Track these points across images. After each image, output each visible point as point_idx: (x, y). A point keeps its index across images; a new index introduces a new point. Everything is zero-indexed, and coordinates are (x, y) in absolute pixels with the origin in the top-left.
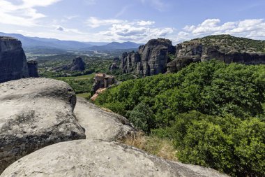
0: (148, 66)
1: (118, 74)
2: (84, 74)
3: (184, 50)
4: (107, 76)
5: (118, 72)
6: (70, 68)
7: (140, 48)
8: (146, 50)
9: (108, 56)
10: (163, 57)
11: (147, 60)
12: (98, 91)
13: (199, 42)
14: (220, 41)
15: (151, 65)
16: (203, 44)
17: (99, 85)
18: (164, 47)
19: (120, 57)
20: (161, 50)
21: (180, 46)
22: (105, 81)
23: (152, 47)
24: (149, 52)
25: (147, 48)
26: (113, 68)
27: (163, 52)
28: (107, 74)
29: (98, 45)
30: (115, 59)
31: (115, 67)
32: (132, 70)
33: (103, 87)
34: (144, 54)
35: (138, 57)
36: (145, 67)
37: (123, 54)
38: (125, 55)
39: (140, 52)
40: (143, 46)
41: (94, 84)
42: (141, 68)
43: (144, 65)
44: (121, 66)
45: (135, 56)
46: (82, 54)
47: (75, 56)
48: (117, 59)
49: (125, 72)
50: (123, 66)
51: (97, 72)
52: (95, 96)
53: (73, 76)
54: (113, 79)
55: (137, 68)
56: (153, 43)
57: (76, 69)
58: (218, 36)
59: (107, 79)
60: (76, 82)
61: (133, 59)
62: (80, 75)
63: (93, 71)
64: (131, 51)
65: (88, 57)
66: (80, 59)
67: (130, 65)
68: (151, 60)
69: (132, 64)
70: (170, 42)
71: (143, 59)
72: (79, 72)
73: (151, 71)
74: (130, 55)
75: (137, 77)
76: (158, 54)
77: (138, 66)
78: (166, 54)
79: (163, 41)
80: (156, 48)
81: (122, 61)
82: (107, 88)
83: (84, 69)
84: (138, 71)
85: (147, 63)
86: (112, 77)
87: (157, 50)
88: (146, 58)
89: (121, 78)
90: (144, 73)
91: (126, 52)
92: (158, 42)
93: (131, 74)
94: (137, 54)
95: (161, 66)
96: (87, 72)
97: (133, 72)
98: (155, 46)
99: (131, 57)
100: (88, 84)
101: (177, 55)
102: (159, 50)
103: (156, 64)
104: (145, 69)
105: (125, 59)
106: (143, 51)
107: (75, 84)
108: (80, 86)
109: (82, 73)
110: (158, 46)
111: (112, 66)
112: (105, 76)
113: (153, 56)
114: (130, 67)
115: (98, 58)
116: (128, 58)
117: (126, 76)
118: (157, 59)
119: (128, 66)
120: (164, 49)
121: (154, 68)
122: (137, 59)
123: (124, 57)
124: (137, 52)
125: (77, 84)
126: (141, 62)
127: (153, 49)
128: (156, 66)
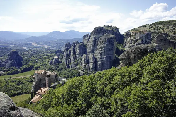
0: (95, 58)
1: (61, 70)
2: (22, 72)
3: (132, 38)
4: (49, 73)
5: (60, 67)
6: (4, 65)
7: (85, 37)
8: (92, 39)
9: (49, 49)
10: (110, 47)
11: (93, 51)
12: (39, 91)
13: (148, 29)
14: (168, 28)
15: (98, 57)
16: (152, 31)
17: (40, 84)
18: (112, 36)
19: (63, 49)
20: (109, 40)
21: (128, 34)
22: (47, 79)
23: (98, 35)
24: (95, 42)
25: (92, 36)
26: (55, 63)
27: (110, 42)
28: (49, 70)
29: (36, 36)
30: (57, 52)
31: (57, 62)
32: (77, 64)
33: (45, 86)
34: (89, 44)
35: (83, 48)
36: (91, 60)
37: (66, 46)
38: (68, 46)
39: (85, 43)
40: (87, 35)
41: (34, 83)
42: (87, 62)
43: (91, 57)
44: (64, 60)
45: (80, 47)
46: (18, 47)
47: (10, 49)
48: (59, 52)
49: (69, 67)
50: (67, 60)
51: (37, 69)
52: (36, 97)
53: (8, 74)
54: (56, 76)
55: (83, 61)
56: (99, 31)
57: (12, 65)
58: (167, 22)
59: (49, 76)
60: (13, 82)
61: (77, 50)
62: (17, 73)
63: (32, 67)
64: (75, 42)
65: (25, 51)
66: (16, 53)
67: (75, 58)
68: (98, 51)
69: (77, 56)
70: (118, 30)
71: (88, 51)
72: (16, 69)
73: (98, 65)
74: (74, 47)
75: (83, 72)
76: (105, 44)
77: (83, 59)
78: (114, 44)
79: (109, 29)
80: (103, 37)
81: (65, 53)
82: (49, 87)
83: (21, 65)
84: (84, 64)
85: (93, 55)
86: (55, 73)
87: (104, 39)
88: (92, 49)
89: (65, 75)
90: (91, 67)
91: (69, 43)
92: (105, 30)
93: (76, 69)
94: (81, 45)
95: (109, 58)
96: (24, 68)
97: (78, 67)
98: (101, 35)
99: (75, 48)
100: (27, 84)
101: (125, 45)
102: (106, 39)
103: (103, 56)
104: (91, 62)
105: (68, 51)
106: (88, 41)
107: (11, 84)
108: (18, 86)
109: (19, 70)
110: (105, 35)
111: (54, 61)
112: (47, 73)
113: (99, 47)
114: (74, 60)
115: (37, 51)
116: (71, 49)
117: (70, 71)
118: (104, 50)
119: (72, 59)
120: (111, 38)
121: (101, 61)
122: (81, 50)
123: (67, 49)
124: (81, 43)
125: (14, 84)
126: (87, 54)
127: (99, 38)
128: (104, 58)
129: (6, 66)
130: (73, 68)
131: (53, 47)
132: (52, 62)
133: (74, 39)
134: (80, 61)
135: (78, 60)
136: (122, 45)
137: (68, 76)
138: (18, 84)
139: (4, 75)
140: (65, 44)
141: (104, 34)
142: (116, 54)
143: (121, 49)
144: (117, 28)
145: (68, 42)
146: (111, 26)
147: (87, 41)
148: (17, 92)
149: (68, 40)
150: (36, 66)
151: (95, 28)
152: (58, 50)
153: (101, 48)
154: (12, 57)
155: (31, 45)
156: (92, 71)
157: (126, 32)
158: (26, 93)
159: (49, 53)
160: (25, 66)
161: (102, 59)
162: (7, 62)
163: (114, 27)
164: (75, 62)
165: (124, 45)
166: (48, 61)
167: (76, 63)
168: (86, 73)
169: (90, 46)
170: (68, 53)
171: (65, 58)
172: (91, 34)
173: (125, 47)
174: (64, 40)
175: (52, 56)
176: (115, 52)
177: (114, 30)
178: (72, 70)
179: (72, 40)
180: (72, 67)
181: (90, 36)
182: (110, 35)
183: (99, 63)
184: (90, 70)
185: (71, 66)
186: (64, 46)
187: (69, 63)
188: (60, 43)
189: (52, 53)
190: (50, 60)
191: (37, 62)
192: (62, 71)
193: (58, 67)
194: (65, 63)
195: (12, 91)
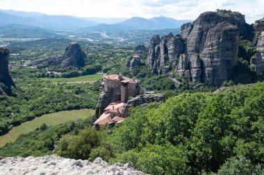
0: (201, 62)
1: (143, 76)
2: (84, 74)
4: (126, 80)
5: (142, 71)
6: (60, 62)
7: (183, 27)
8: (195, 31)
9: (126, 42)
10: (229, 45)
11: (197, 50)
12: (110, 107)
15: (206, 60)
17: (112, 97)
18: (231, 26)
19: (147, 44)
20: (226, 33)
21: (261, 25)
22: (123, 89)
23: (206, 26)
24: (202, 35)
25: (197, 27)
26: (134, 65)
27: (229, 36)
28: (125, 74)
29: (107, 23)
30: (137, 48)
31: (138, 64)
32: (170, 69)
33: (118, 100)
34: (192, 39)
35: (181, 45)
36: (194, 65)
37: (153, 39)
38: (156, 40)
39: (184, 36)
40: (188, 24)
41: (102, 94)
42: (188, 66)
43: (193, 59)
44: (148, 61)
45: (175, 43)
46: (80, 39)
47: (70, 41)
48: (141, 48)
49: (156, 72)
50: (153, 61)
51: (105, 71)
52: (104, 117)
53: (64, 76)
54: (137, 86)
55: (180, 65)
56: (209, 18)
57: (71, 64)
59: (126, 85)
60: (69, 88)
61: (171, 47)
62: (76, 75)
63: (98, 69)
64: (166, 34)
65: (90, 44)
66: (77, 46)
67: (166, 59)
68: (206, 51)
69: (170, 56)
70: (242, 17)
71: (189, 49)
72: (75, 70)
73: (206, 72)
74: (166, 41)
75: (179, 83)
76: (219, 39)
77: (180, 61)
78: (235, 40)
79: (227, 15)
80: (215, 29)
81: (151, 51)
82: (125, 102)
83: (83, 65)
84: (181, 70)
85: (198, 57)
86: (136, 81)
87: (217, 31)
88: (195, 46)
89: (149, 84)
90: (194, 75)
91: (158, 36)
92: (219, 17)
93: (167, 76)
94: (178, 39)
95: (227, 62)
96: (88, 70)
97: (172, 73)
98: (212, 25)
99: (168, 45)
100: (89, 93)
101: (257, 42)
102: (222, 32)
103: (216, 59)
104: (195, 68)
105: (156, 48)
106: (189, 34)
107: (67, 91)
108: (76, 95)
109: (80, 72)
110: (219, 24)
111: (132, 61)
112: (123, 80)
113: (209, 44)
114: (165, 62)
115: (108, 45)
116: (161, 46)
117: (157, 80)
118: (218, 49)
119: (162, 60)
120: (231, 30)
121: (212, 66)
122: (178, 48)
123: (155, 45)
124: (177, 36)
125: (71, 91)
126: (186, 54)
127: (208, 29)
128: (217, 62)
129: (62, 65)
130: (163, 75)
131: (132, 41)
132: (129, 63)
133: (166, 30)
134: (174, 63)
135: (173, 62)
136: (249, 43)
137: (155, 87)
138: (77, 93)
139: (57, 77)
140: (151, 37)
141: (217, 23)
142: (239, 56)
143: (248, 48)
144: (240, 14)
145: (156, 34)
146: (230, 11)
147: (187, 33)
148: (74, 105)
149: (156, 31)
150: (104, 68)
151: (202, 14)
152: (140, 46)
153: (212, 45)
154: (72, 52)
155: (99, 36)
156: (195, 82)
157: (257, 22)
158: (88, 107)
159: (126, 49)
160: (89, 67)
161: (214, 64)
162: (64, 58)
163: (235, 12)
164: (167, 65)
165: (254, 43)
166: (123, 61)
167: (168, 67)
168: (185, 84)
169: (191, 41)
170: (156, 50)
171: (150, 57)
172: (194, 22)
173: (256, 45)
174: (149, 31)
175: (129, 54)
176: (237, 53)
177: (236, 18)
178: (161, 77)
179: (162, 31)
180: (161, 73)
181: (192, 27)
182: (228, 25)
183: (208, 70)
184: (191, 80)
185: (159, 71)
186: (149, 40)
187: (156, 66)
188: (142, 36)
189: (130, 49)
190: (127, 60)
191: (106, 61)
192: (145, 78)
193: (138, 72)
194: (150, 65)
195: (67, 102)
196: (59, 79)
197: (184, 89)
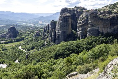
6: (6, 36)
15: (57, 32)
18: (68, 14)
32: (48, 37)
53: (5, 43)
57: (10, 37)
62: (11, 42)
63: (22, 39)
66: (13, 28)
72: (11, 40)
73: (56, 38)
94: (53, 22)
102: (62, 18)
103: (60, 31)
104: (53, 36)
109: (13, 41)
111: (35, 34)
121: (58, 35)
124: (53, 20)
128: (60, 32)
139: (2, 43)
160: (18, 38)
162: (8, 34)
168: (48, 44)
196: (2, 45)
197: (47, 46)
